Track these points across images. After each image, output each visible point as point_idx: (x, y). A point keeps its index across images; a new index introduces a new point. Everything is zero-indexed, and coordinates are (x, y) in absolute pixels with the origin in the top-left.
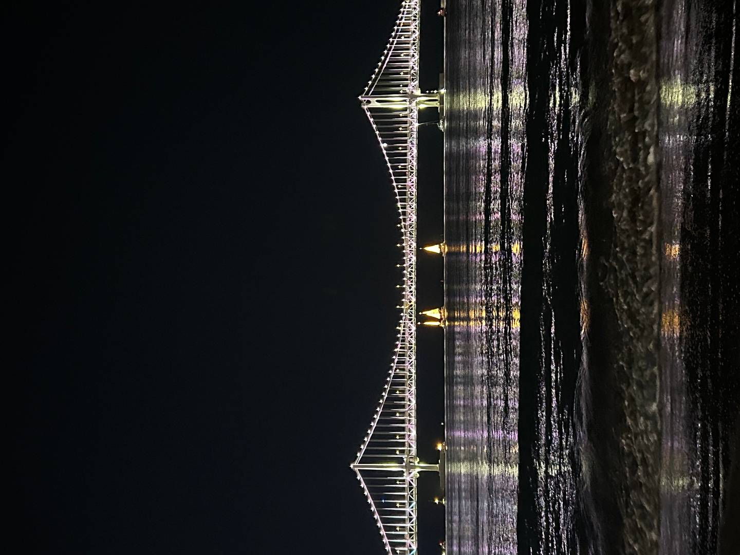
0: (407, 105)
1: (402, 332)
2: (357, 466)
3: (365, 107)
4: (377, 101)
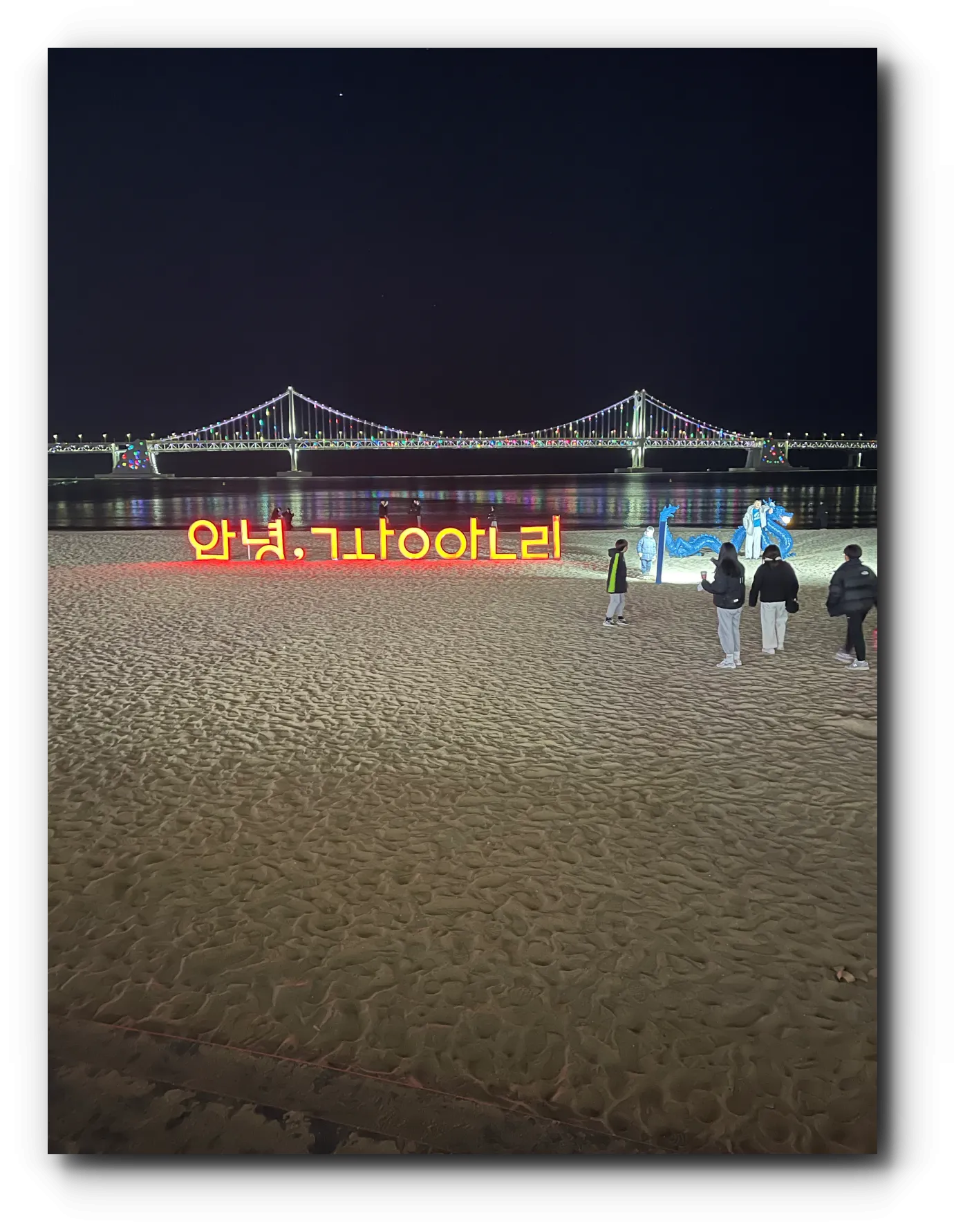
0: (635, 437)
1: (418, 436)
2: (291, 393)
3: (635, 396)
4: (640, 407)
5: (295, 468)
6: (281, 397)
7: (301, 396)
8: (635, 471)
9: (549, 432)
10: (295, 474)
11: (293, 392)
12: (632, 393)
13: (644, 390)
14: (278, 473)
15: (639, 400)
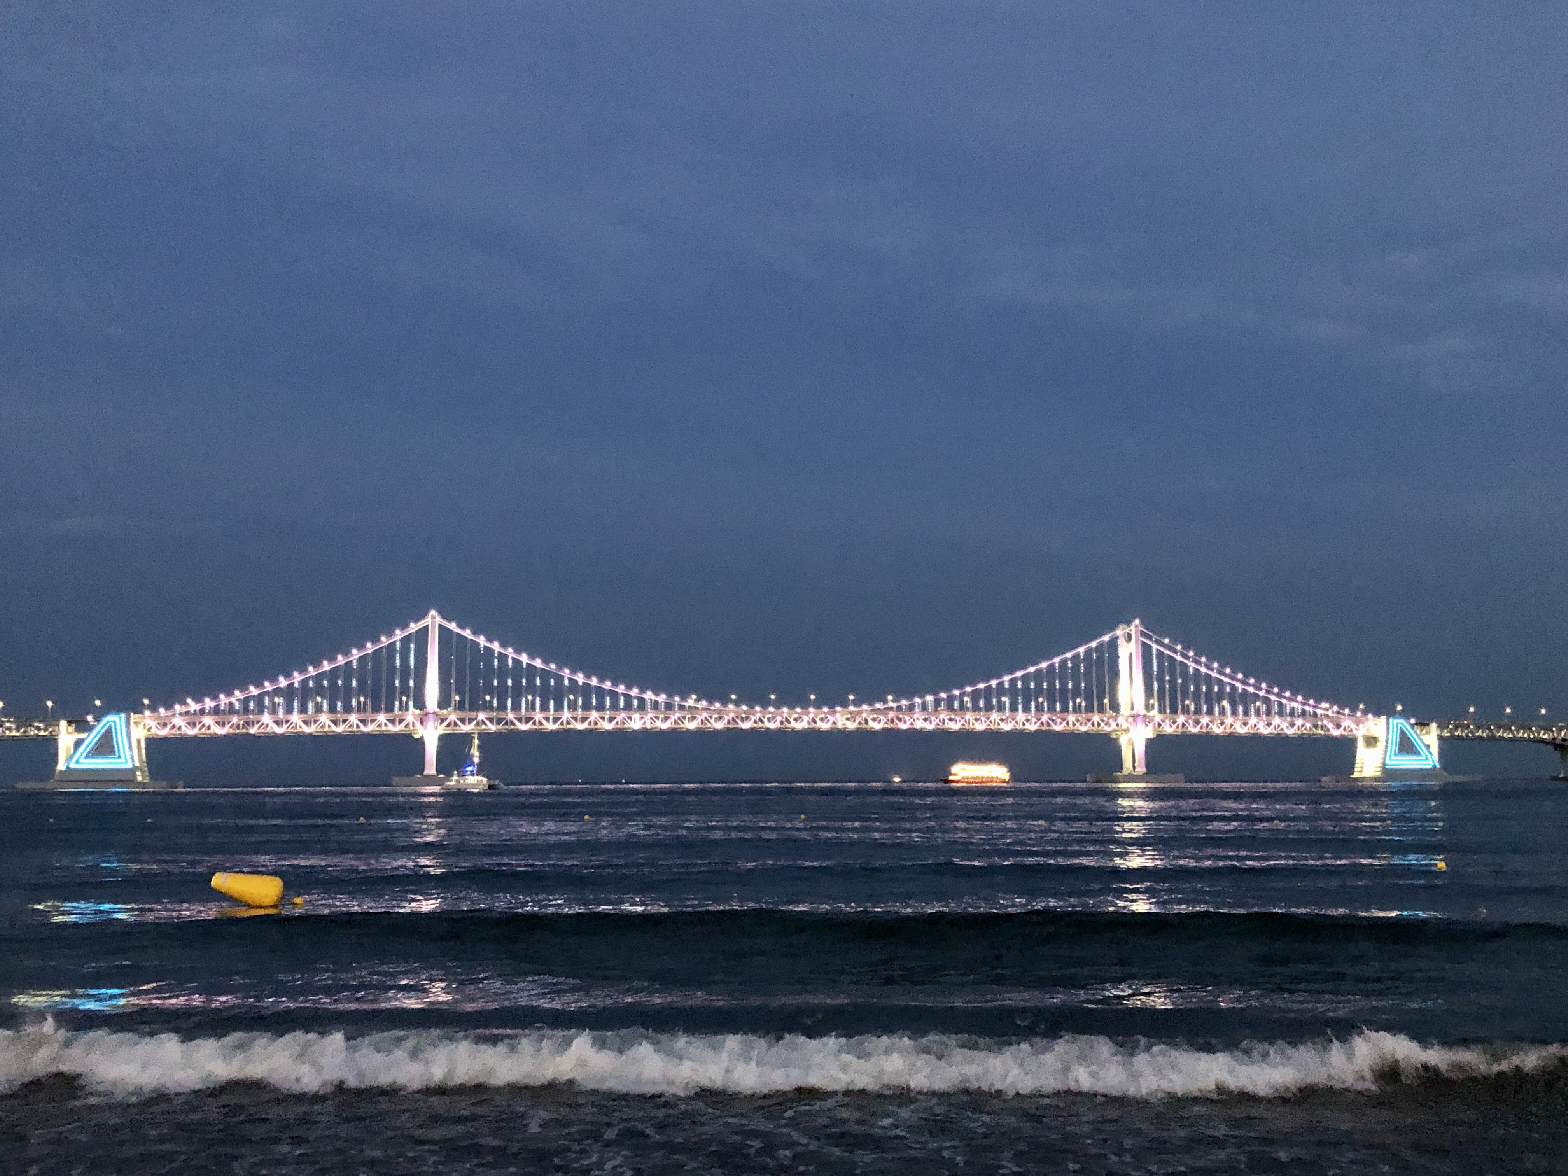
0: (1125, 710)
1: (687, 704)
2: (433, 623)
3: (1119, 632)
4: (1131, 655)
5: (431, 769)
6: (414, 627)
7: (453, 626)
8: (1130, 778)
9: (950, 700)
10: (430, 780)
11: (439, 620)
12: (1113, 628)
13: (1137, 622)
14: (396, 780)
15: (1129, 637)
